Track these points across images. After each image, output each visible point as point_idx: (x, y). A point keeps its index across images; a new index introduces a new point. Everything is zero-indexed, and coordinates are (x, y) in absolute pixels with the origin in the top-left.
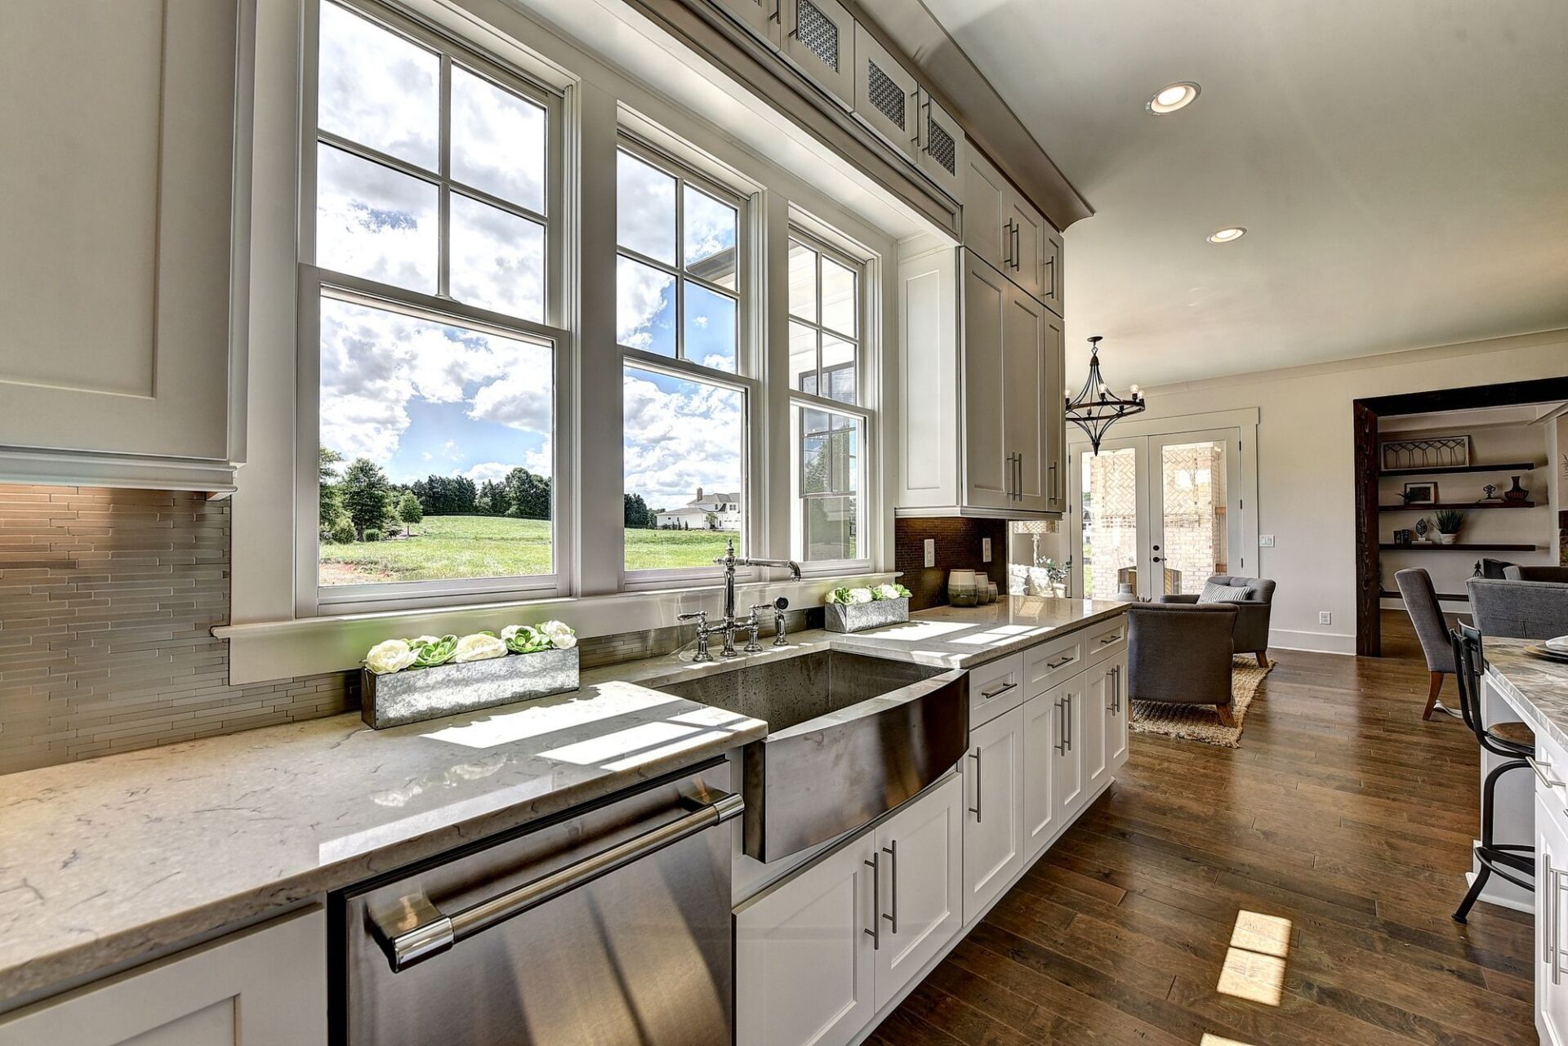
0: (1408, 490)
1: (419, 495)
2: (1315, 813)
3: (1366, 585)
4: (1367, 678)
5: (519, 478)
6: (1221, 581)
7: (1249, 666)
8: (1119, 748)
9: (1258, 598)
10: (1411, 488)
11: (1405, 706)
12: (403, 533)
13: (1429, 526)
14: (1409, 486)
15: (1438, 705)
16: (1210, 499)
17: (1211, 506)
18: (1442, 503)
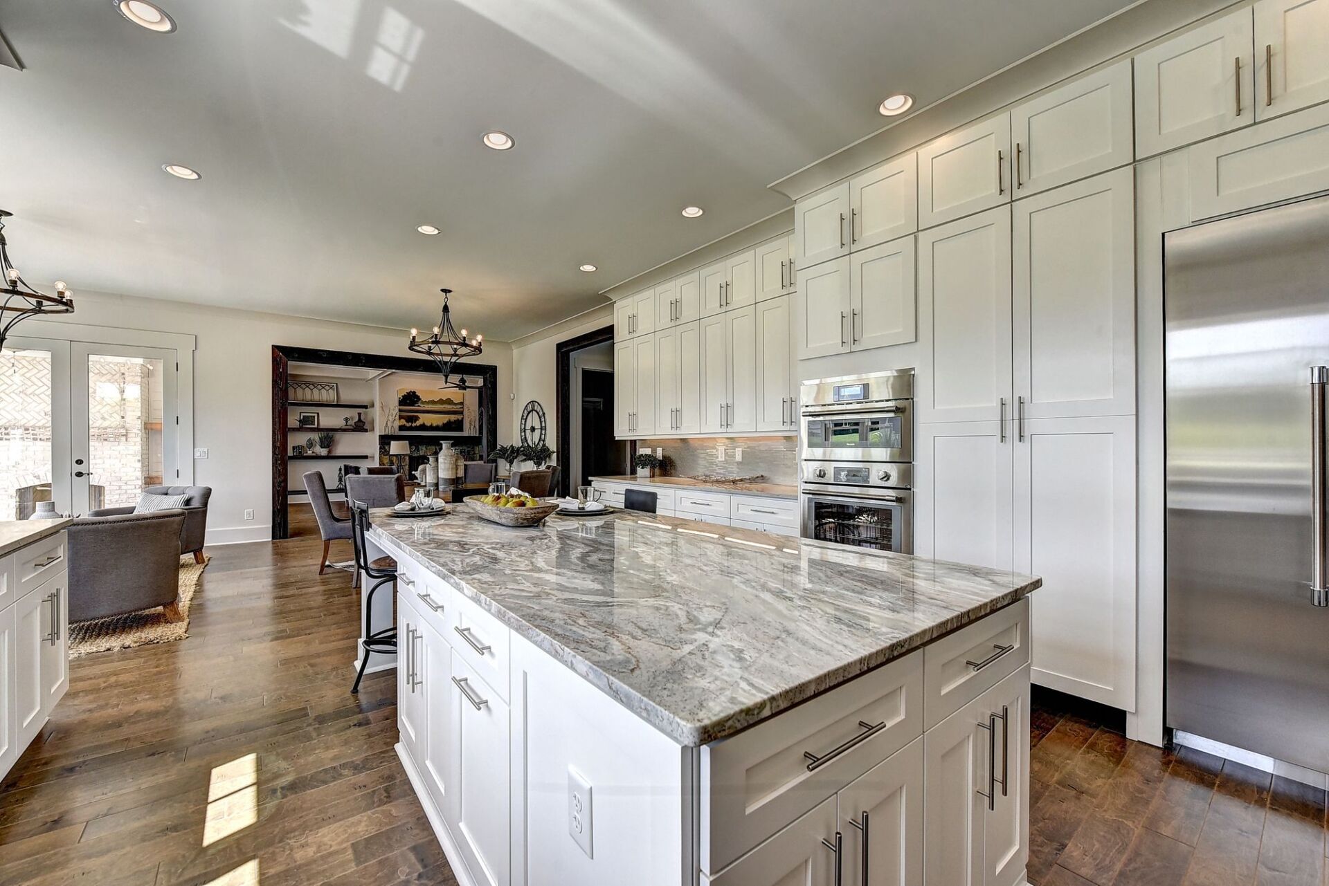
0: (302, 417)
2: (259, 665)
3: (279, 486)
4: (280, 555)
6: (159, 491)
7: (187, 565)
8: (57, 679)
9: (196, 504)
10: (304, 416)
11: (306, 569)
13: (314, 443)
14: (302, 414)
15: (327, 563)
16: (140, 415)
17: (140, 421)
18: (322, 426)
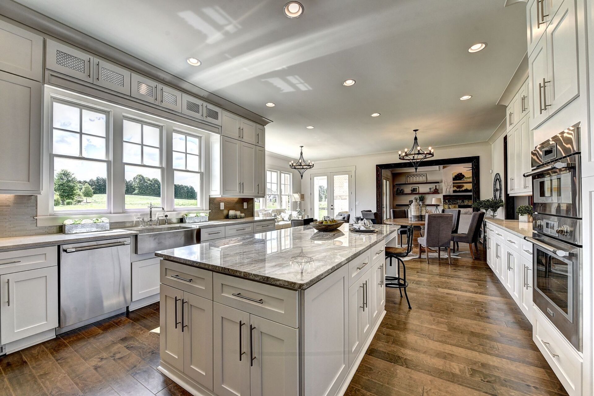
0: (412, 189)
1: (91, 185)
5: (139, 179)
6: (340, 215)
9: (346, 219)
12: (84, 202)
18: (420, 192)
